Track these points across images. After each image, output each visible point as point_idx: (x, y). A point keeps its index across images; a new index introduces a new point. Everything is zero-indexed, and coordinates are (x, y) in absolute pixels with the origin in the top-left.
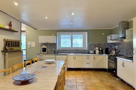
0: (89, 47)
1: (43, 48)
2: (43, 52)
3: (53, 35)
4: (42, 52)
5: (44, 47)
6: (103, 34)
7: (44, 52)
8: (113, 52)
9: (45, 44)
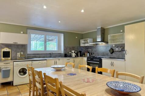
0: (65, 50)
1: (4, 52)
2: (3, 57)
3: (22, 32)
4: (3, 59)
5: (6, 50)
6: (77, 37)
7: (6, 58)
8: (87, 55)
9: (8, 46)
